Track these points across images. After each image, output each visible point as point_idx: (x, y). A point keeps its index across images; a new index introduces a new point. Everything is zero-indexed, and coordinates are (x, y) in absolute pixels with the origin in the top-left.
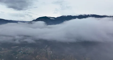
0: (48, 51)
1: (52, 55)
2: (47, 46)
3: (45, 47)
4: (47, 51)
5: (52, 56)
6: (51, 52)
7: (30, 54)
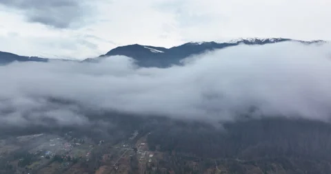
0: (139, 152)
1: (153, 166)
2: (136, 134)
3: (131, 138)
4: (136, 150)
5: (154, 169)
6: (151, 156)
7: (75, 161)
